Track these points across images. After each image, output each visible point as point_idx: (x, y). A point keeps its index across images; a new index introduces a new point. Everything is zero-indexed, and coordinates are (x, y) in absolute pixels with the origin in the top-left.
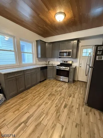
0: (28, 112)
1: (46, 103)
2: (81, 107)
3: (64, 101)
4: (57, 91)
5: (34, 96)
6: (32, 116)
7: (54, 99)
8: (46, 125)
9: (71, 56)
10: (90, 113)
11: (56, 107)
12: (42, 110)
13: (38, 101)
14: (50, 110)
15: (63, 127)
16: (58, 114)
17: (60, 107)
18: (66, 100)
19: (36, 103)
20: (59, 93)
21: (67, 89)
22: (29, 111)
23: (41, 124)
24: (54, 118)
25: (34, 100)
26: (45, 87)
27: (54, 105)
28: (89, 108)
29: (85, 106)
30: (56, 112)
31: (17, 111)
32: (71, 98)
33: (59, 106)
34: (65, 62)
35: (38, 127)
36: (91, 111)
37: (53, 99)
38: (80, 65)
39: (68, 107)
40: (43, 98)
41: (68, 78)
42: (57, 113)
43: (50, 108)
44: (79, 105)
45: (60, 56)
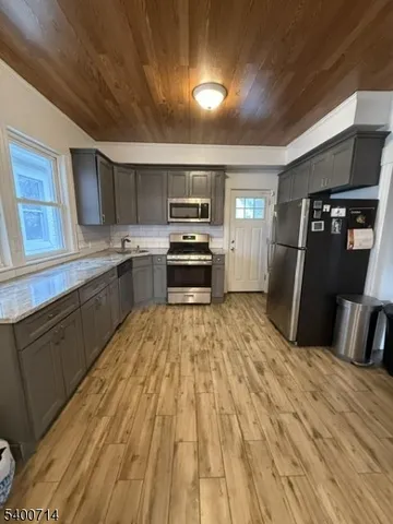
0: (181, 441)
1: (207, 385)
2: (289, 356)
3: (244, 357)
4: (204, 339)
5: (143, 384)
6: (205, 441)
7: (217, 364)
8: (263, 436)
9: (208, 220)
10: (312, 359)
11: (240, 381)
12: (214, 407)
13: (178, 392)
14: (236, 398)
15: (296, 415)
16: (262, 394)
17: (251, 377)
18: (246, 353)
19: (176, 401)
20: (215, 343)
21: (222, 322)
22: (180, 436)
23: (251, 443)
24: (264, 410)
25: (158, 397)
26: (150, 338)
27: (234, 381)
28: (303, 350)
29: (293, 349)
30: (253, 394)
31: (135, 465)
32: (253, 344)
33: (245, 374)
34: (185, 238)
35: (250, 457)
36: (309, 355)
37: (213, 366)
38: (232, 245)
39: (266, 367)
40: (180, 376)
41: (209, 289)
42: (257, 394)
43: (230, 392)
44: (282, 352)
45: (171, 217)
